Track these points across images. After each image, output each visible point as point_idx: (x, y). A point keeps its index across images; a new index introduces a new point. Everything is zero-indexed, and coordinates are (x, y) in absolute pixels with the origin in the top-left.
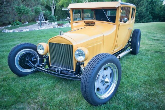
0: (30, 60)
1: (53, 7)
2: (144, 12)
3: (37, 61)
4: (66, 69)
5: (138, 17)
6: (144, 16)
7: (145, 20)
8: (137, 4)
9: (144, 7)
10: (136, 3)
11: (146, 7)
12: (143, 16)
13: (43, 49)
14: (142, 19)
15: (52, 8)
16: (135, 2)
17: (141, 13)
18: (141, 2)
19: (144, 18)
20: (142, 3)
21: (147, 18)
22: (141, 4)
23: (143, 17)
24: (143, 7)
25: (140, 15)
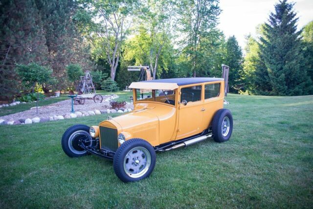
0: (83, 142)
1: (114, 63)
2: (297, 72)
3: (89, 143)
4: (112, 152)
5: (285, 82)
6: (297, 79)
7: (299, 88)
8: (282, 57)
9: (297, 62)
10: (279, 55)
11: (299, 61)
12: (295, 80)
13: (94, 132)
14: (294, 87)
15: (112, 66)
16: (277, 53)
17: (290, 74)
18: (290, 52)
19: (298, 84)
20: (292, 53)
21: (304, 83)
22: (289, 57)
23: (296, 82)
24: (294, 62)
25: (288, 78)
